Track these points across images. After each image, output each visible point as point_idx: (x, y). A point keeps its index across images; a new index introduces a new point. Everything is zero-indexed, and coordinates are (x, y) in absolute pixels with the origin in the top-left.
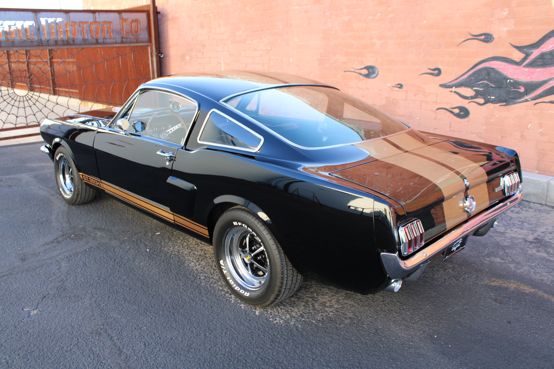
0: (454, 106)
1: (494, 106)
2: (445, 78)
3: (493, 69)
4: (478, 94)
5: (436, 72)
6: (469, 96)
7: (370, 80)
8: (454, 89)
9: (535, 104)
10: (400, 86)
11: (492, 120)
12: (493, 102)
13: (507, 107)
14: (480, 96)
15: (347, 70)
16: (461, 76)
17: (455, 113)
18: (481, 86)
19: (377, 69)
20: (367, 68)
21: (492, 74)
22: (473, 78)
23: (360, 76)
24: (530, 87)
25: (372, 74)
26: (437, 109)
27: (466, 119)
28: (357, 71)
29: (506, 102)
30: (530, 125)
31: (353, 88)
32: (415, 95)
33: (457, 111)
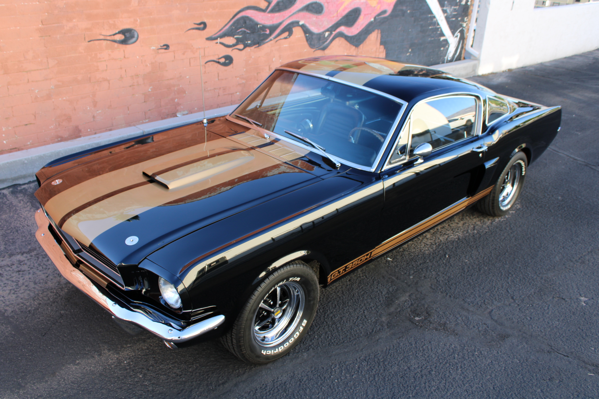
0: (220, 56)
1: (251, 49)
2: (210, 31)
3: (247, 17)
4: (239, 41)
5: (202, 26)
6: (231, 44)
7: (128, 46)
8: (219, 40)
9: (276, 41)
10: (167, 47)
11: (250, 62)
12: (250, 46)
13: (260, 47)
14: (241, 42)
15: (94, 39)
16: (224, 27)
17: (222, 62)
18: (240, 33)
19: (136, 32)
20: (123, 32)
21: (248, 22)
22: (234, 28)
23: (114, 43)
24: (273, 29)
25: (130, 39)
26: (206, 63)
27: (231, 66)
28: (109, 38)
29: (258, 43)
30: (274, 59)
31: (105, 61)
32: (184, 54)
33: (223, 60)
